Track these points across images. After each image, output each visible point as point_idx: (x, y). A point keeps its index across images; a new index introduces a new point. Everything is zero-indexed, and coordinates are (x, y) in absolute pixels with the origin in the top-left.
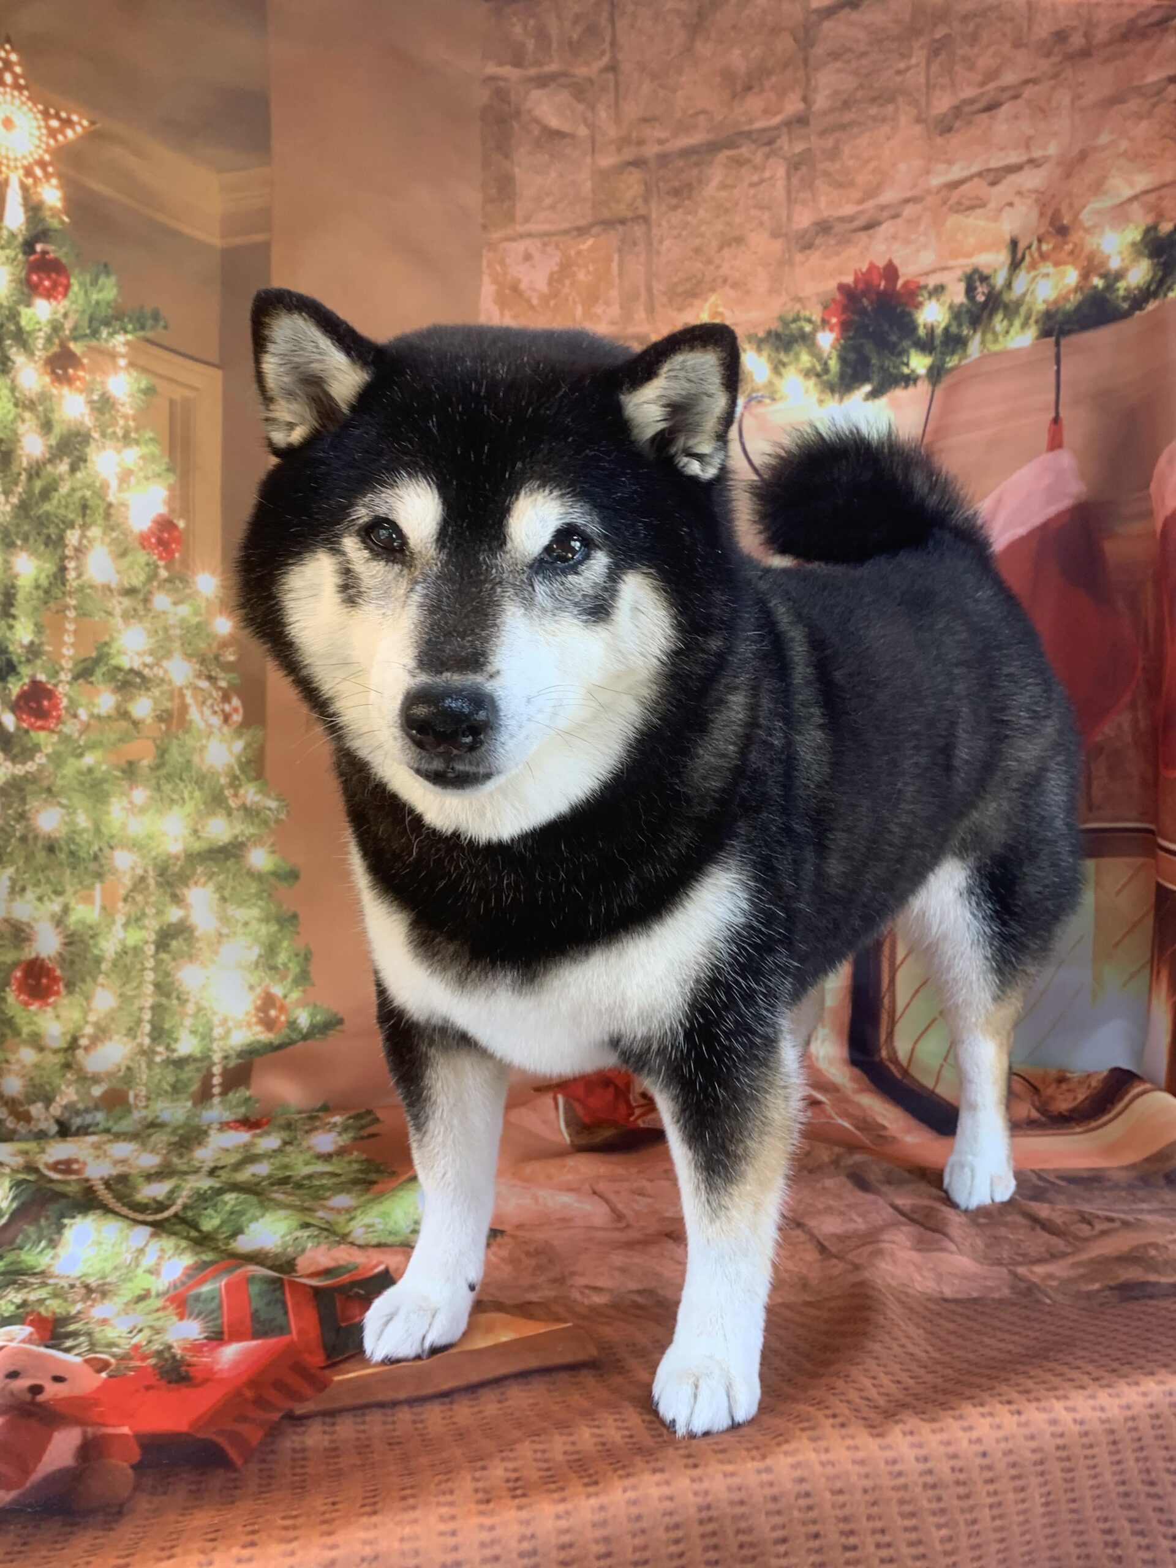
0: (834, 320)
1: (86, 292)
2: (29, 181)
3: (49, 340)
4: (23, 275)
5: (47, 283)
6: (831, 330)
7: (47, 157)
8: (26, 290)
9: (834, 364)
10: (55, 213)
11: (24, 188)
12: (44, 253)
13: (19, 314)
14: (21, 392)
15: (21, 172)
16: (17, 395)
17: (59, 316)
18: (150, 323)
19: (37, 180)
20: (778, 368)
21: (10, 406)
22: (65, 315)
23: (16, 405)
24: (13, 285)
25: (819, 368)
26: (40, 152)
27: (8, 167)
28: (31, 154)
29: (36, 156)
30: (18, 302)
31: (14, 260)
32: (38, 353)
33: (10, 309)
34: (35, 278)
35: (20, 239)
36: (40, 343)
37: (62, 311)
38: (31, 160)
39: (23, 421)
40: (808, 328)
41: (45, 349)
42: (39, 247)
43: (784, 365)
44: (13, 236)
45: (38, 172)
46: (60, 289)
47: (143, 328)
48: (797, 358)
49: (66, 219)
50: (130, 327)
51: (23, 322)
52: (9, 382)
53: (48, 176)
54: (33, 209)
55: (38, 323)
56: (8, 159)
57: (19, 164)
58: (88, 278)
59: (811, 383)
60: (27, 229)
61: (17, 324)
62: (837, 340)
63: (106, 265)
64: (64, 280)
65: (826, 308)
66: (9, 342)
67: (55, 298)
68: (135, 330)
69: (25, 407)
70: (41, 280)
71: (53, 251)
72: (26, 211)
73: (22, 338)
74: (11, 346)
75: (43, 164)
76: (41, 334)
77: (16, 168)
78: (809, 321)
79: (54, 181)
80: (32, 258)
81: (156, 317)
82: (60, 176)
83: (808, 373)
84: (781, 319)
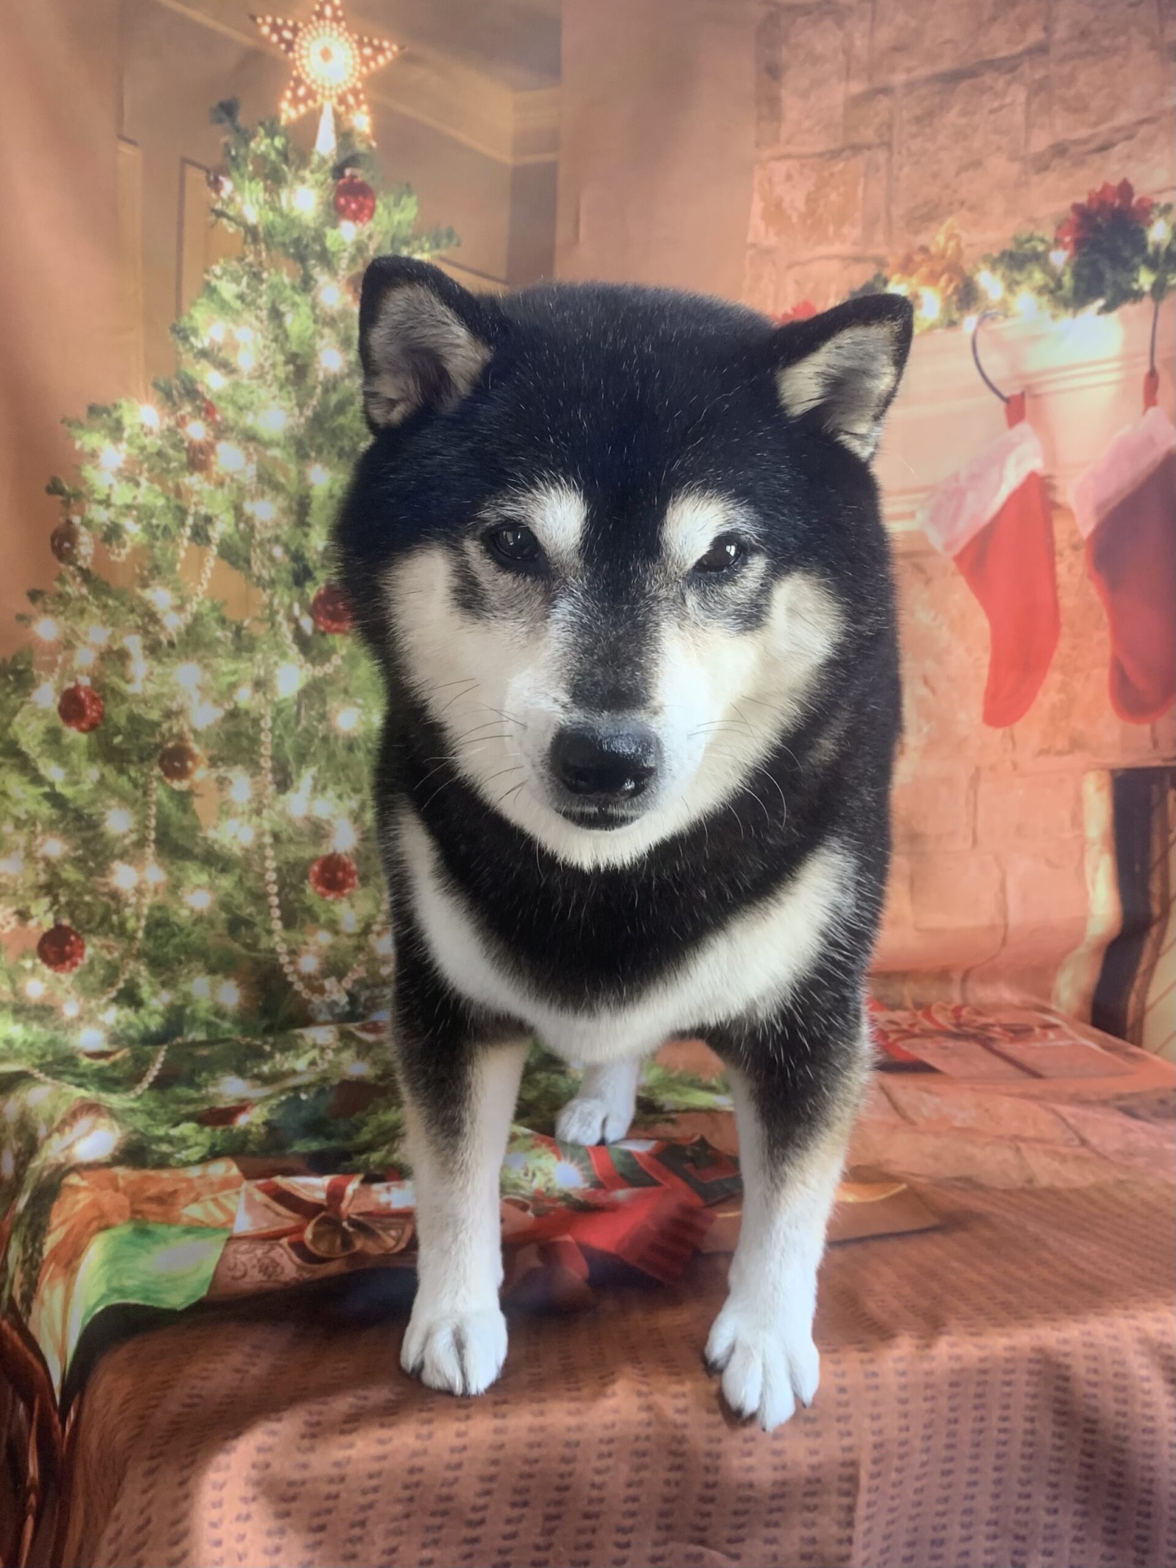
0: (1068, 239)
1: (389, 213)
2: (342, 109)
3: (353, 260)
4: (331, 198)
5: (353, 206)
6: (1065, 248)
7: (359, 85)
8: (333, 213)
9: (1068, 281)
10: (364, 139)
11: (337, 116)
12: (353, 177)
13: (325, 235)
14: (322, 309)
15: (335, 100)
16: (318, 311)
17: (364, 237)
18: (444, 241)
19: (348, 107)
20: (1011, 286)
21: (310, 322)
22: (370, 237)
23: (315, 321)
24: (321, 207)
25: (1052, 285)
26: (354, 80)
27: (323, 95)
28: (345, 82)
29: (350, 85)
30: (324, 224)
31: (323, 184)
32: (341, 273)
33: (316, 230)
34: (342, 201)
35: (331, 164)
36: (344, 263)
37: (367, 232)
38: (345, 88)
39: (322, 337)
40: (1041, 248)
41: (349, 268)
42: (348, 172)
43: (1018, 283)
44: (323, 161)
45: (351, 100)
46: (366, 211)
47: (438, 246)
48: (1030, 276)
49: (374, 144)
50: (427, 246)
51: (329, 243)
52: (309, 299)
53: (359, 103)
54: (345, 136)
55: (343, 243)
56: (324, 88)
57: (333, 93)
58: (391, 200)
59: (1045, 299)
60: (338, 154)
61: (323, 245)
62: (1071, 257)
63: (408, 186)
64: (369, 203)
65: (1059, 228)
66: (313, 262)
67: (361, 220)
68: (431, 249)
69: (325, 324)
70: (348, 203)
71: (361, 174)
72: (337, 137)
73: (326, 259)
74: (315, 266)
75: (355, 92)
76: (346, 254)
77: (331, 96)
78: (1042, 240)
79: (364, 108)
80: (341, 182)
81: (450, 235)
82: (369, 102)
83: (1041, 291)
84: (1015, 239)
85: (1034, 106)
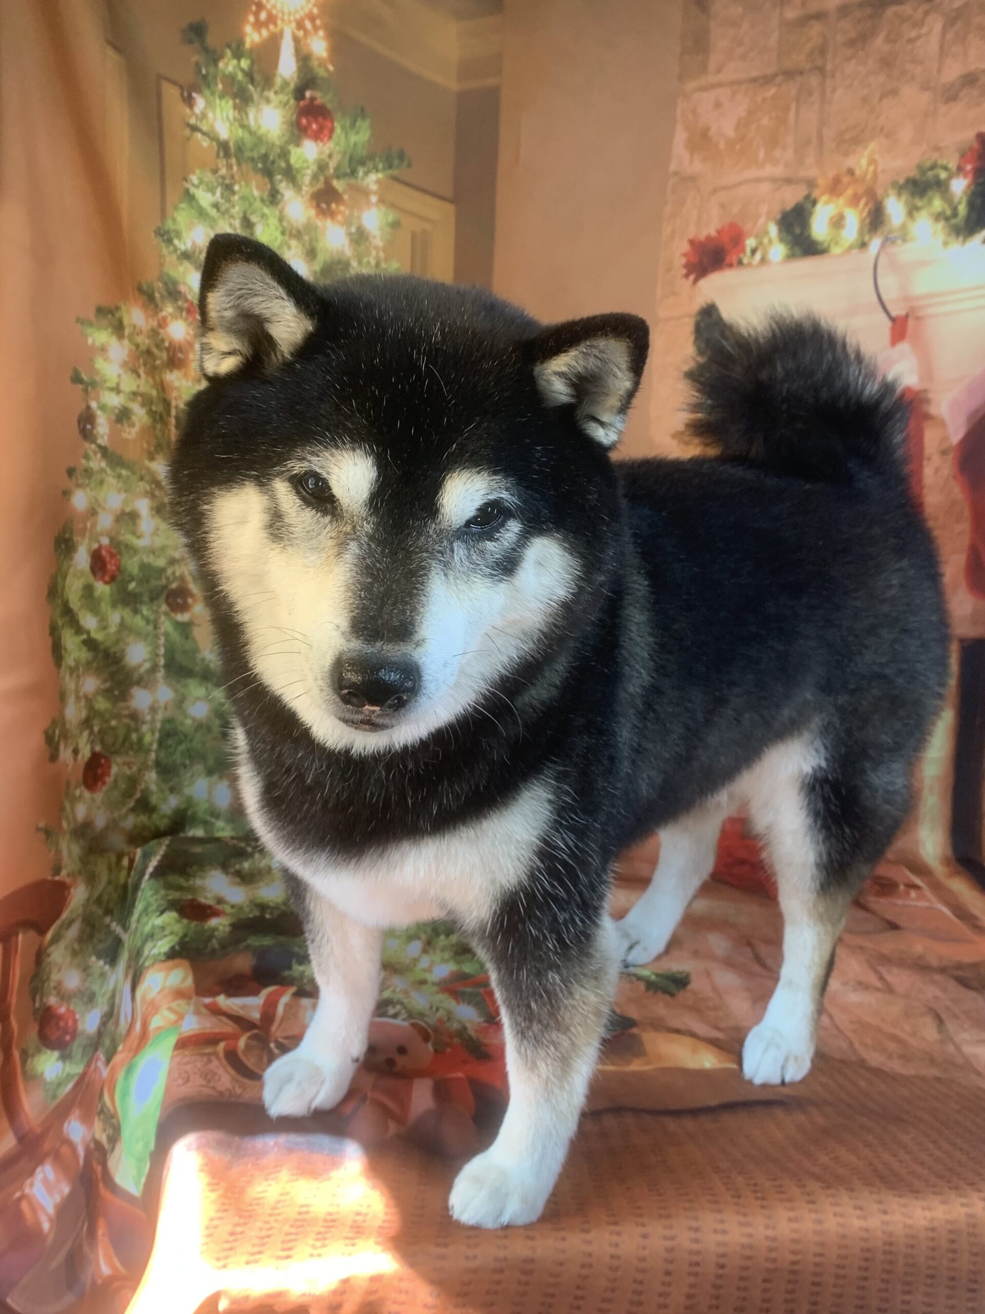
0: (969, 167)
1: (346, 135)
2: (301, 34)
3: (315, 177)
4: (294, 117)
5: (314, 126)
6: (965, 176)
7: (315, 11)
8: (296, 132)
9: (962, 209)
10: (322, 64)
11: (296, 40)
12: (313, 99)
13: (289, 152)
14: (289, 222)
15: (294, 25)
16: (285, 224)
17: (325, 156)
18: (396, 162)
19: (306, 32)
20: (912, 211)
21: (278, 234)
22: (330, 156)
23: (283, 233)
24: (285, 126)
25: (949, 212)
26: (310, 6)
27: (283, 20)
28: (302, 8)
29: (307, 11)
30: (288, 142)
31: (286, 104)
32: (305, 188)
33: (282, 148)
34: (304, 121)
35: (292, 86)
36: (307, 179)
37: (327, 152)
38: (302, 13)
39: (289, 248)
40: (943, 175)
41: (311, 184)
42: (308, 94)
43: (918, 209)
44: (286, 83)
45: (308, 25)
46: (326, 132)
47: (390, 167)
48: (930, 202)
49: (331, 68)
50: (380, 166)
51: (293, 161)
52: (277, 213)
53: (316, 29)
54: (304, 59)
55: (306, 161)
56: (283, 13)
57: (292, 18)
58: (348, 122)
59: (941, 225)
60: (299, 78)
61: (287, 162)
62: (969, 186)
63: (362, 110)
64: (329, 125)
65: (963, 156)
66: (279, 177)
67: (322, 140)
68: (384, 169)
69: (291, 235)
70: (309, 124)
71: (321, 97)
72: (297, 62)
73: (290, 174)
74: (281, 181)
75: (312, 18)
76: (309, 172)
77: (290, 22)
78: (946, 168)
79: (321, 33)
80: (302, 103)
81: (401, 156)
82: (326, 27)
83: (938, 217)
84: (919, 167)
85: (949, 36)
